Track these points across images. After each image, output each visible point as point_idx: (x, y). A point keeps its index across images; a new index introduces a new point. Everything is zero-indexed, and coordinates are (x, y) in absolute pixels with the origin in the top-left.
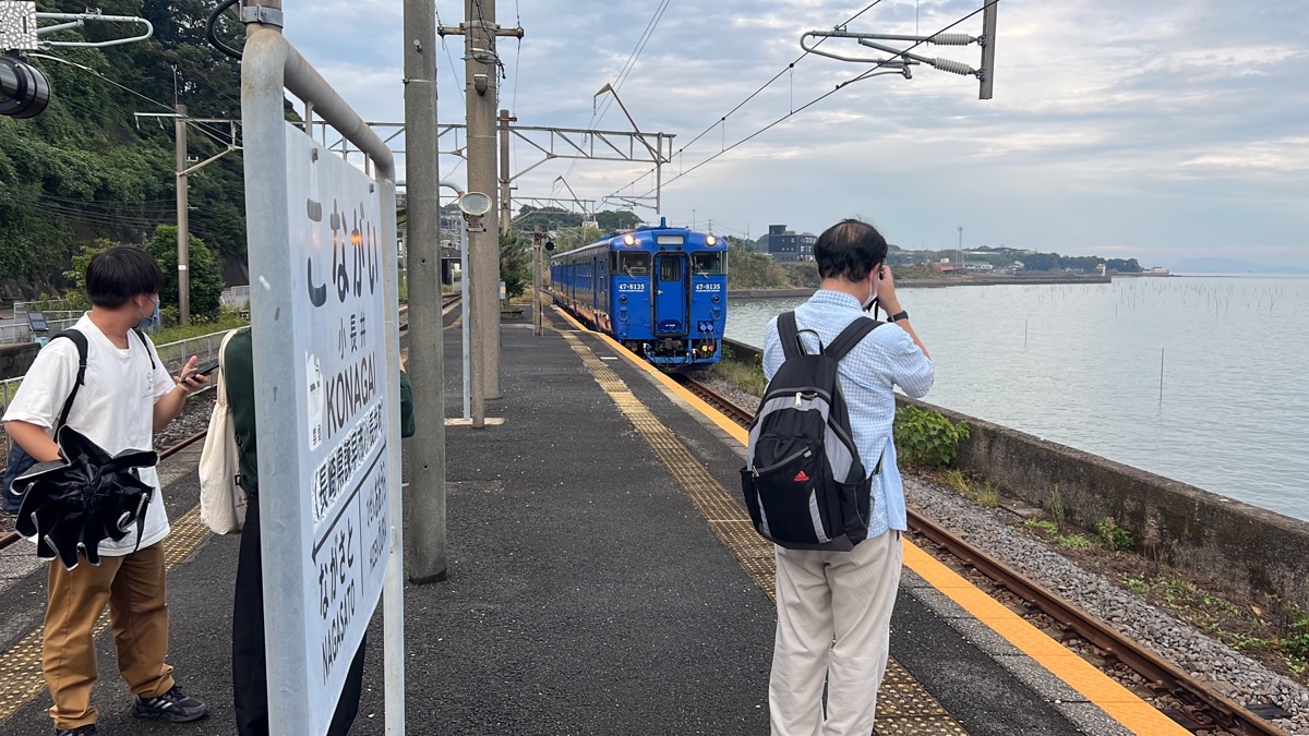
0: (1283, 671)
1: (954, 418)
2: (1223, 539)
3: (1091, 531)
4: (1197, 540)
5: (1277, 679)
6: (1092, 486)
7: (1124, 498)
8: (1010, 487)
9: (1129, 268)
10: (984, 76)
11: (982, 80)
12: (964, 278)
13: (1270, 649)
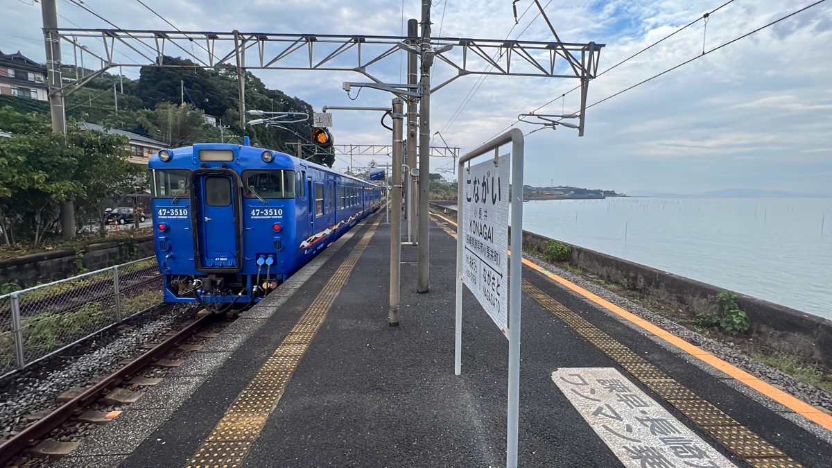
0: (695, 331)
1: (566, 245)
2: (667, 286)
3: (617, 283)
4: (657, 287)
5: (694, 333)
6: (617, 268)
7: (629, 272)
8: (585, 268)
9: (612, 194)
10: (581, 128)
11: (580, 130)
12: (553, 197)
13: (688, 323)
